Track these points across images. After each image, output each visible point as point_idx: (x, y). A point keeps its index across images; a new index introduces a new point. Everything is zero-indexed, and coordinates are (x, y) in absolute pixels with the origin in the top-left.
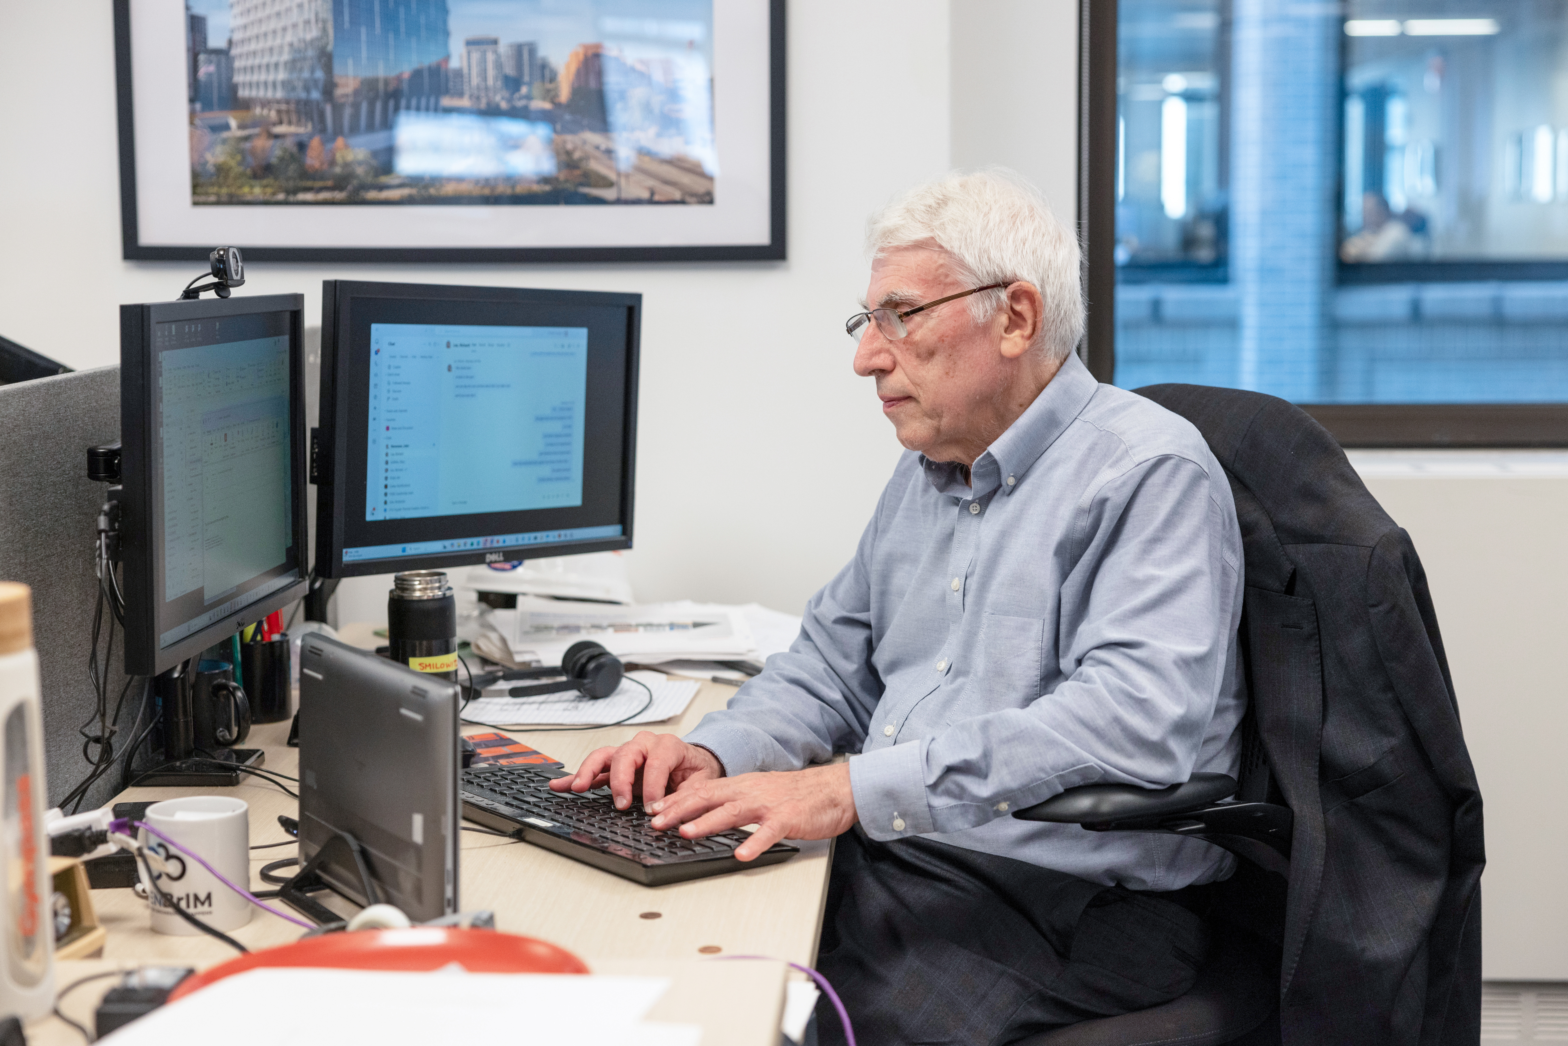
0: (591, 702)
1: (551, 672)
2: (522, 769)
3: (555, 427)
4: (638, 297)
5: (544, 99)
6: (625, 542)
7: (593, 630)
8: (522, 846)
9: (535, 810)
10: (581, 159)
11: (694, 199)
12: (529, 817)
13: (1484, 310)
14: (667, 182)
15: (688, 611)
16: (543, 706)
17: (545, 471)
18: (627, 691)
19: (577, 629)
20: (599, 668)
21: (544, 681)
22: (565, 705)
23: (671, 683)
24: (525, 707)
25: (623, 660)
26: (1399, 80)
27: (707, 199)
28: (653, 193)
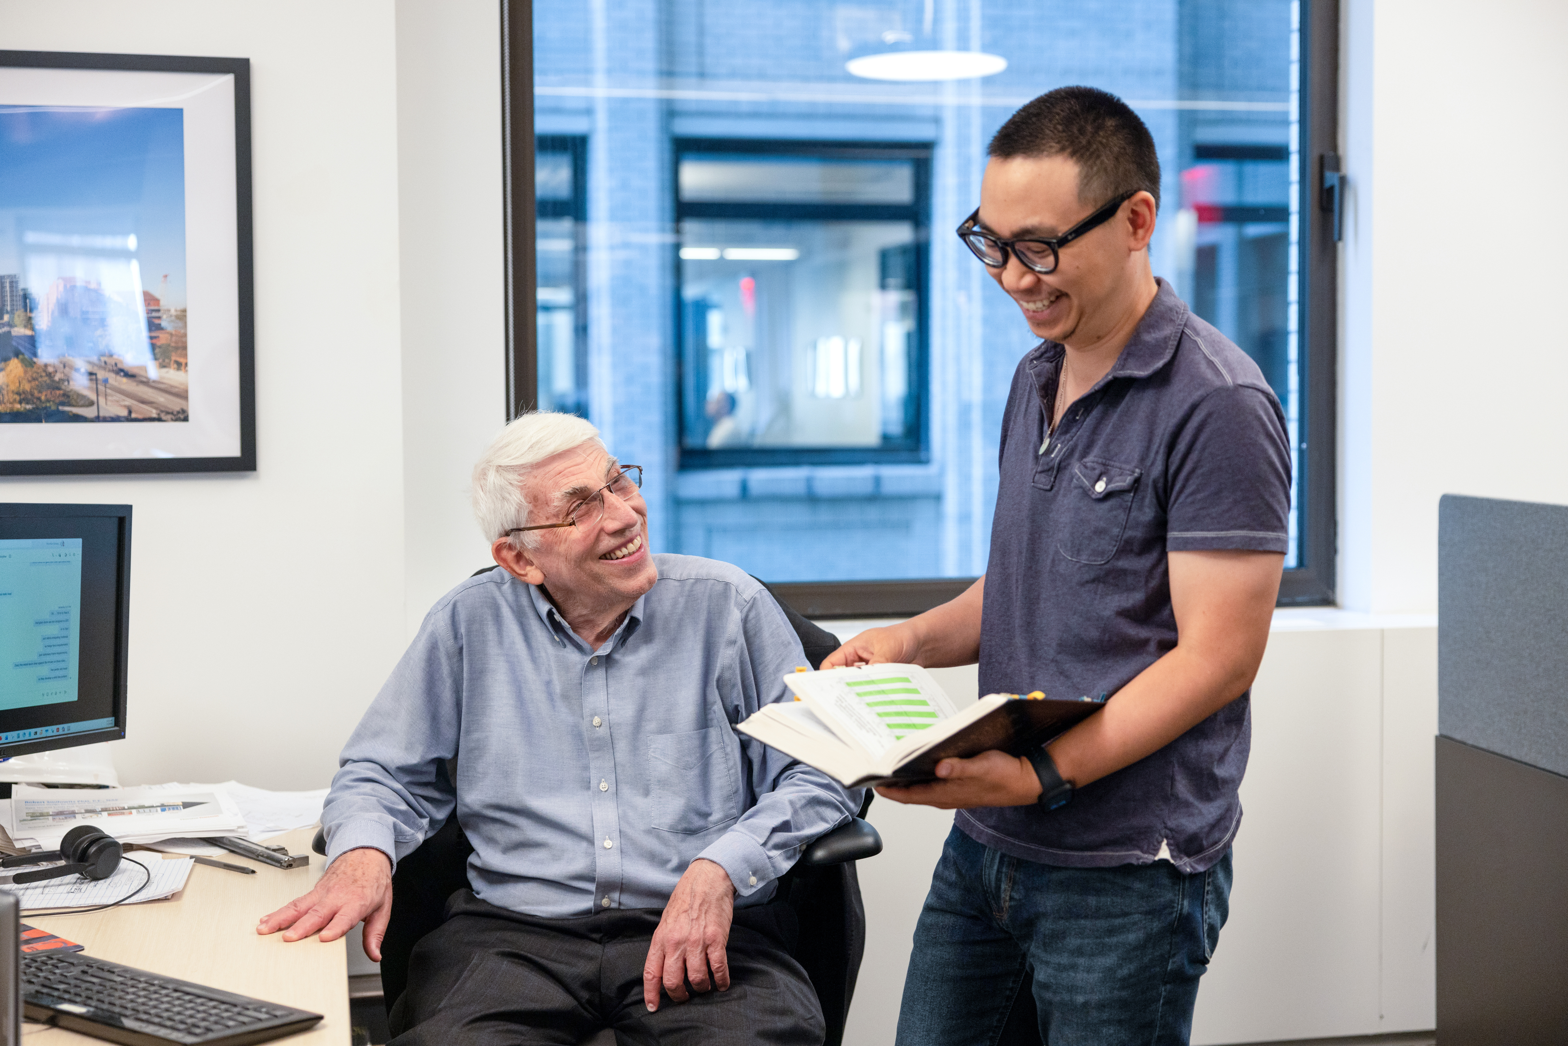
0: (93, 884)
1: (50, 856)
2: (44, 956)
3: (53, 630)
4: (129, 508)
5: (25, 327)
6: (118, 732)
7: (87, 815)
8: (55, 1032)
9: (67, 996)
10: (62, 381)
11: (169, 417)
12: (61, 1003)
13: (800, 489)
14: (143, 402)
15: (176, 792)
16: (47, 890)
17: (44, 670)
18: (125, 871)
19: (73, 814)
20: (100, 851)
21: (44, 866)
22: (69, 887)
23: (167, 861)
24: (29, 891)
25: (121, 841)
26: (715, 297)
27: (182, 416)
28: (130, 412)
